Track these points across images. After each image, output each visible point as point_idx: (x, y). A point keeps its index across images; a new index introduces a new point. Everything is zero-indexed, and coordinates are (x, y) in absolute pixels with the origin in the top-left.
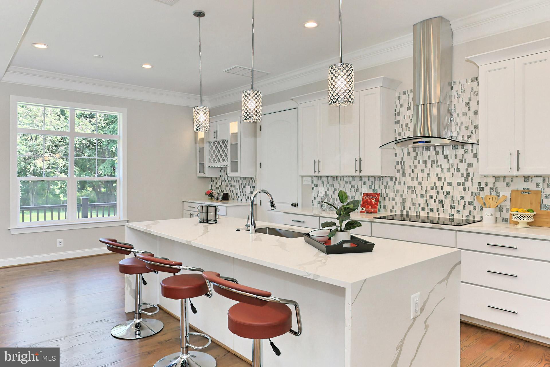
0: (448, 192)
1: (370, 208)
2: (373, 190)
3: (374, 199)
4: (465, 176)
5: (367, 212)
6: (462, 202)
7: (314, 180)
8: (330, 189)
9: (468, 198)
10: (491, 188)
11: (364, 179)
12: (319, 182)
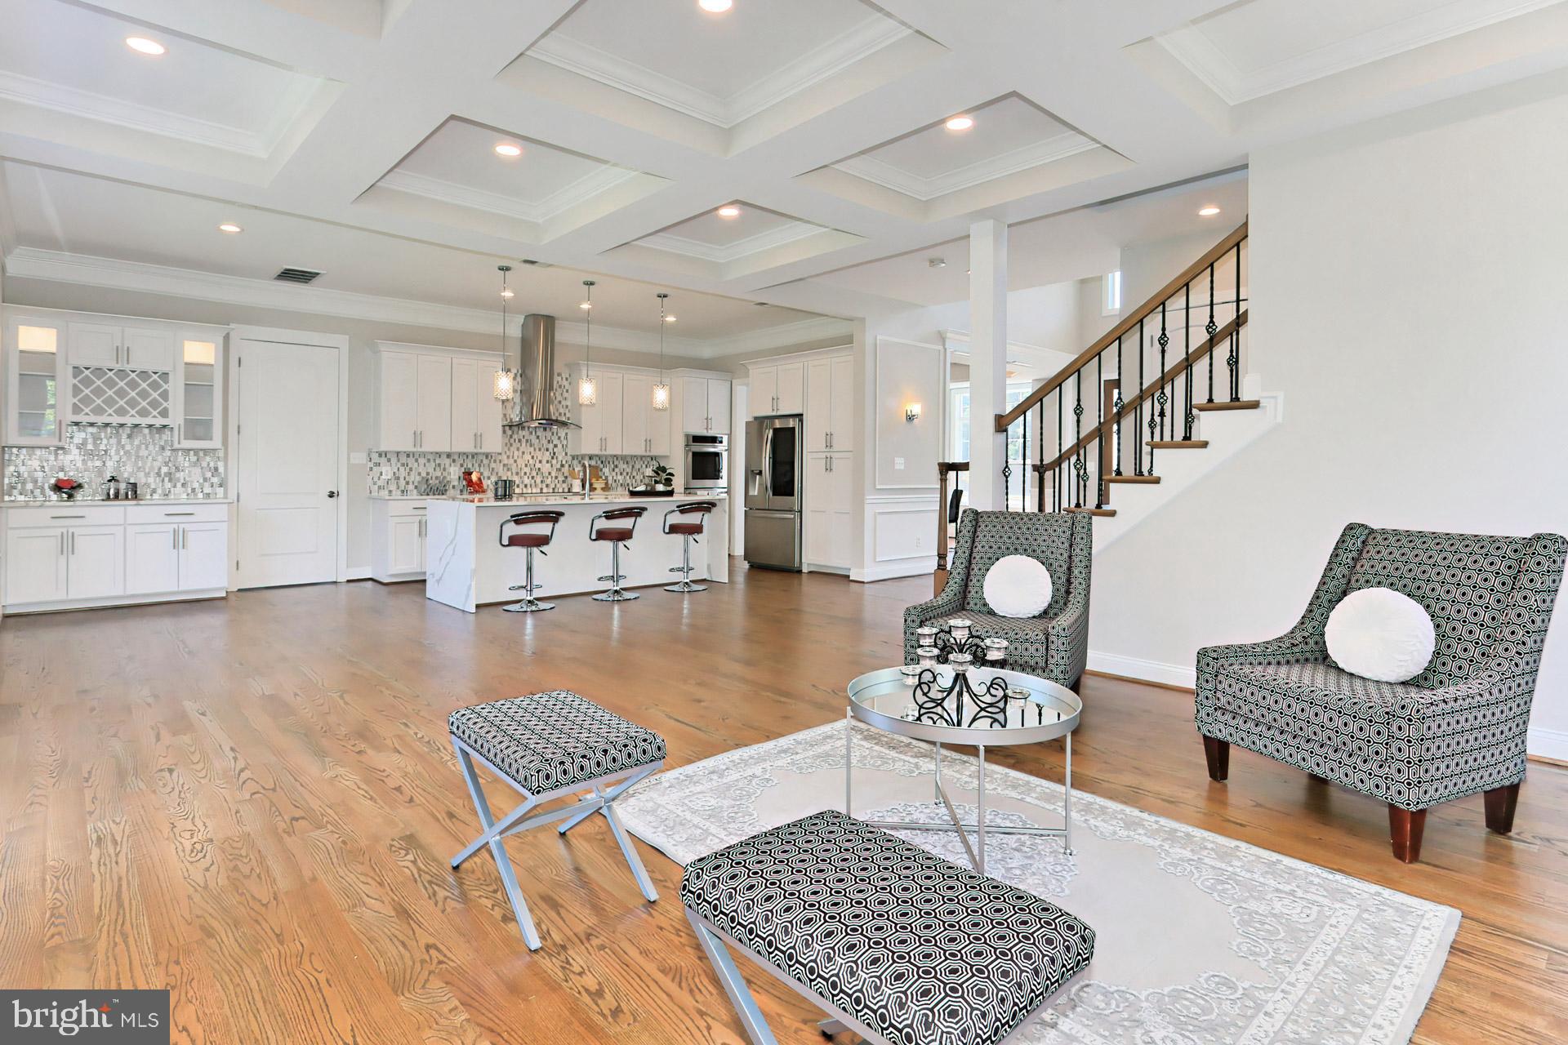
0: (539, 469)
4: (552, 454)
7: (372, 456)
9: (554, 473)
10: (569, 465)
12: (383, 460)
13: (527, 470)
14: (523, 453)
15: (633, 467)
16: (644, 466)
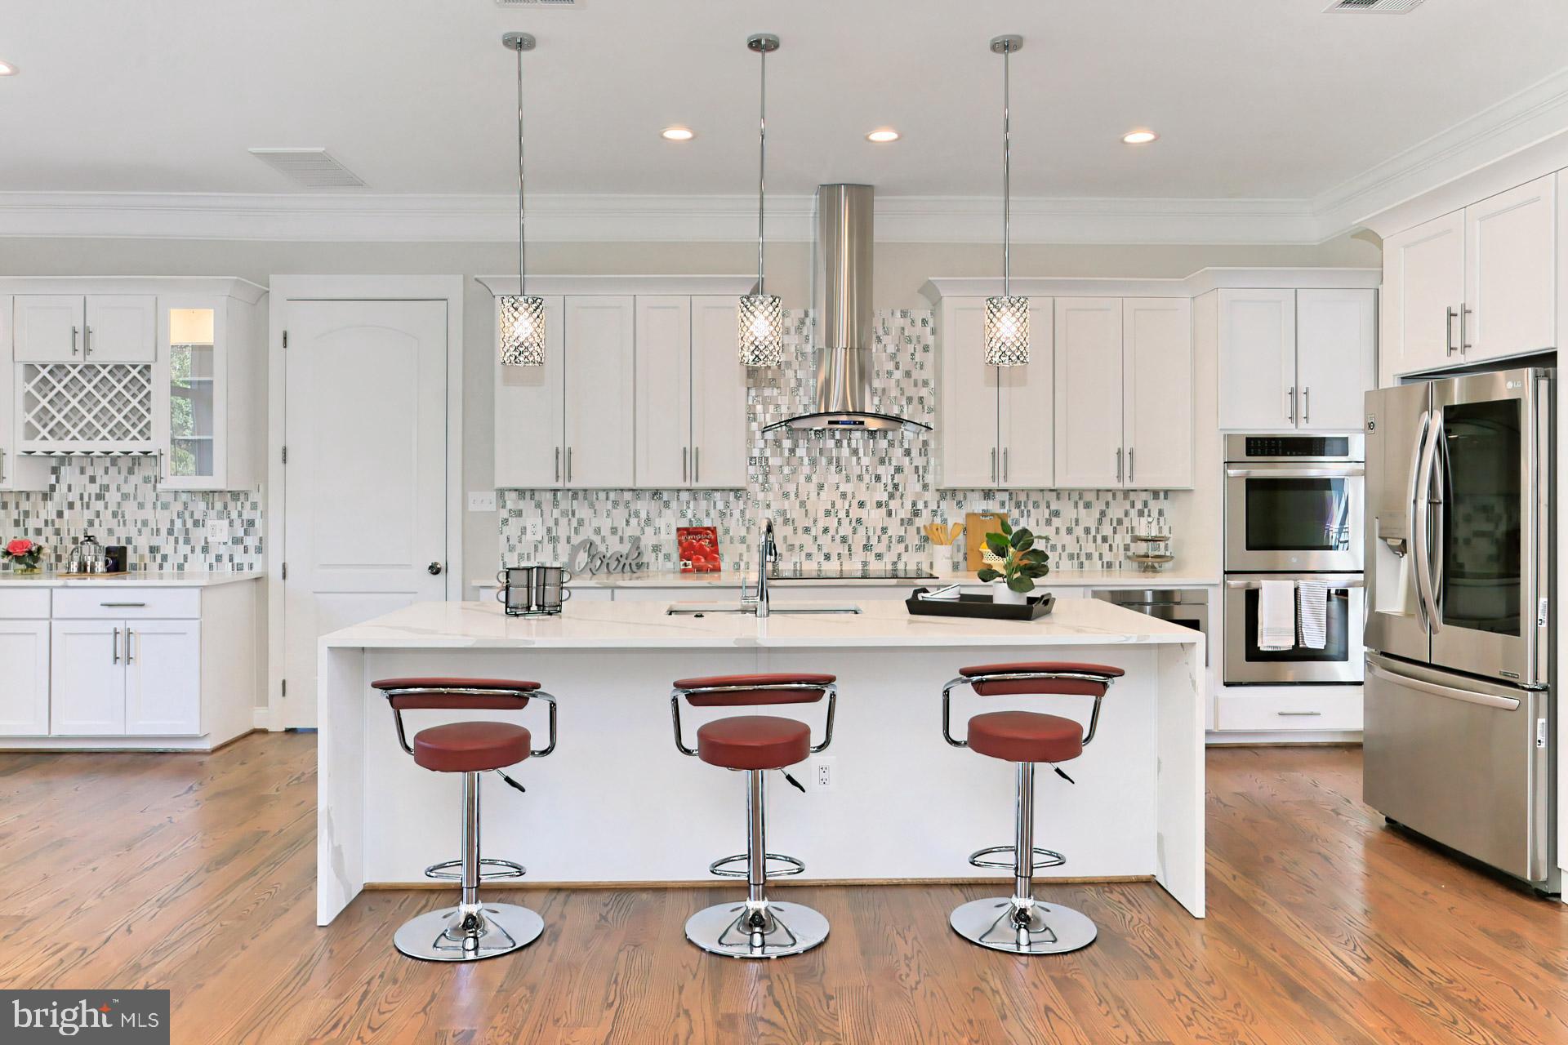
0: (859, 521)
1: (703, 560)
2: (690, 521)
3: (708, 541)
4: (890, 488)
5: (700, 570)
6: (885, 538)
7: (506, 498)
8: (563, 521)
9: (895, 530)
10: (933, 511)
11: (665, 496)
12: (526, 505)
13: (832, 523)
14: (821, 487)
15: (1103, 514)
16: (1133, 513)
